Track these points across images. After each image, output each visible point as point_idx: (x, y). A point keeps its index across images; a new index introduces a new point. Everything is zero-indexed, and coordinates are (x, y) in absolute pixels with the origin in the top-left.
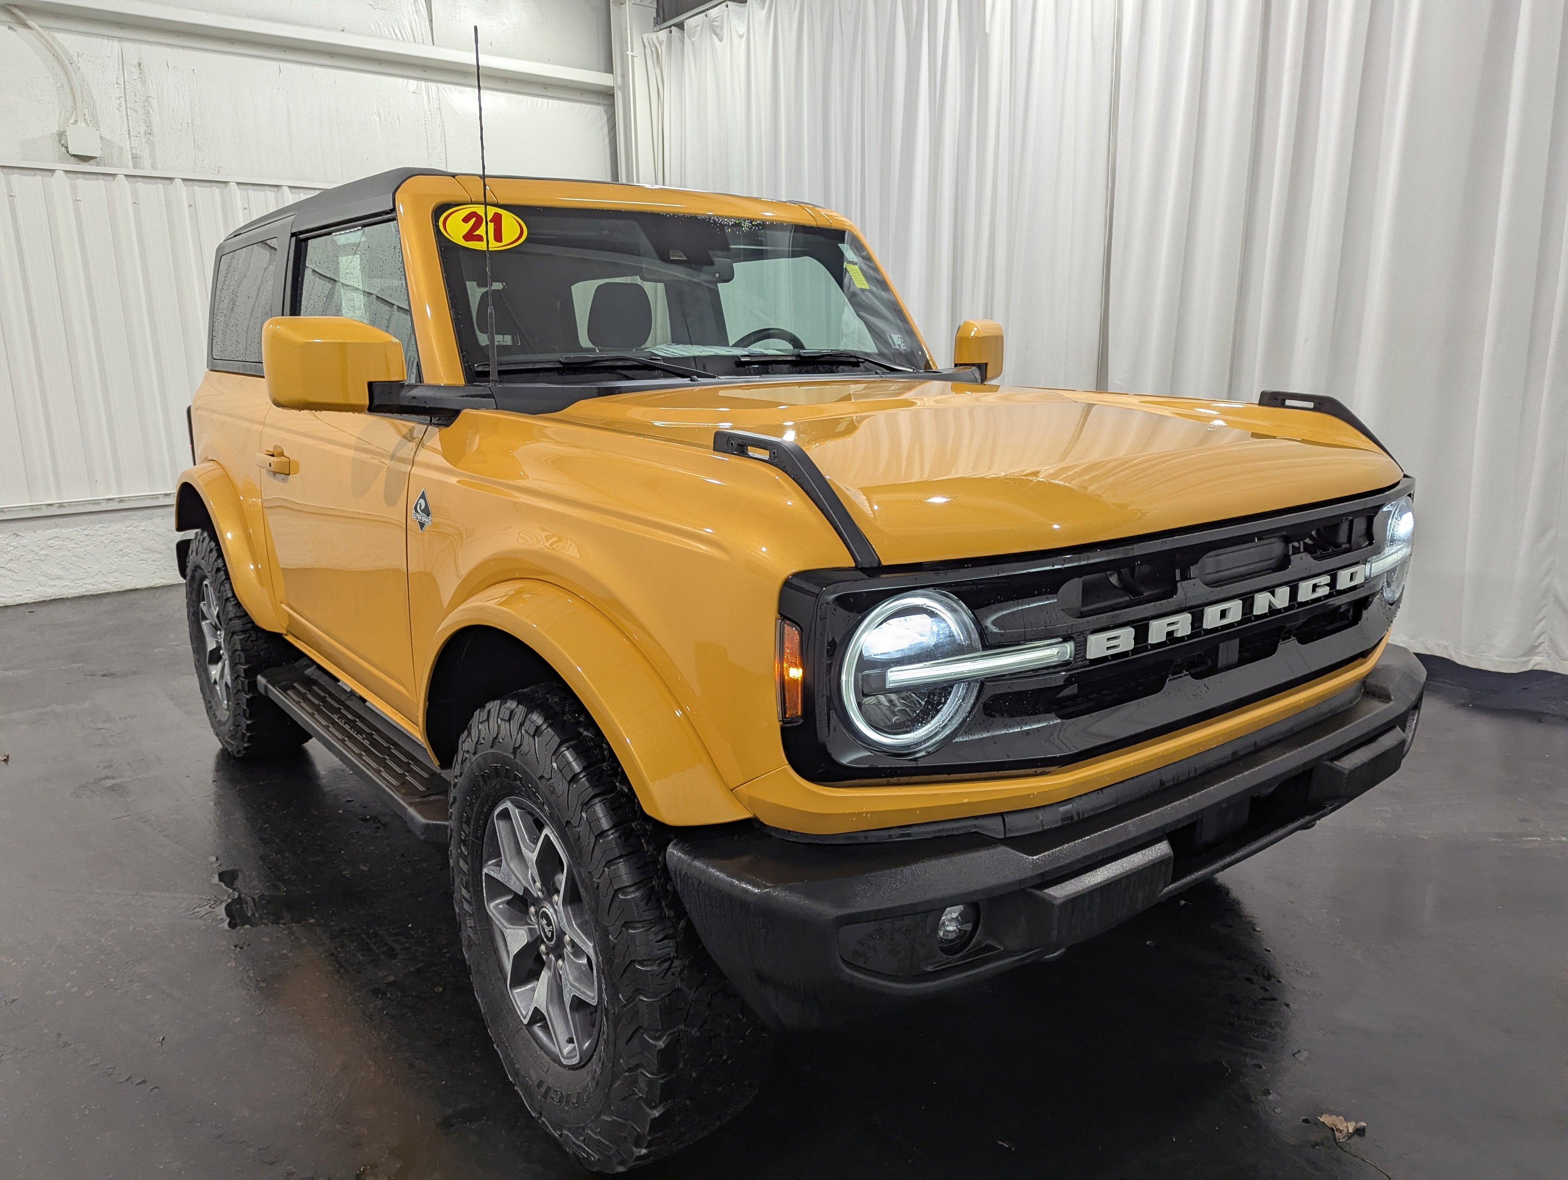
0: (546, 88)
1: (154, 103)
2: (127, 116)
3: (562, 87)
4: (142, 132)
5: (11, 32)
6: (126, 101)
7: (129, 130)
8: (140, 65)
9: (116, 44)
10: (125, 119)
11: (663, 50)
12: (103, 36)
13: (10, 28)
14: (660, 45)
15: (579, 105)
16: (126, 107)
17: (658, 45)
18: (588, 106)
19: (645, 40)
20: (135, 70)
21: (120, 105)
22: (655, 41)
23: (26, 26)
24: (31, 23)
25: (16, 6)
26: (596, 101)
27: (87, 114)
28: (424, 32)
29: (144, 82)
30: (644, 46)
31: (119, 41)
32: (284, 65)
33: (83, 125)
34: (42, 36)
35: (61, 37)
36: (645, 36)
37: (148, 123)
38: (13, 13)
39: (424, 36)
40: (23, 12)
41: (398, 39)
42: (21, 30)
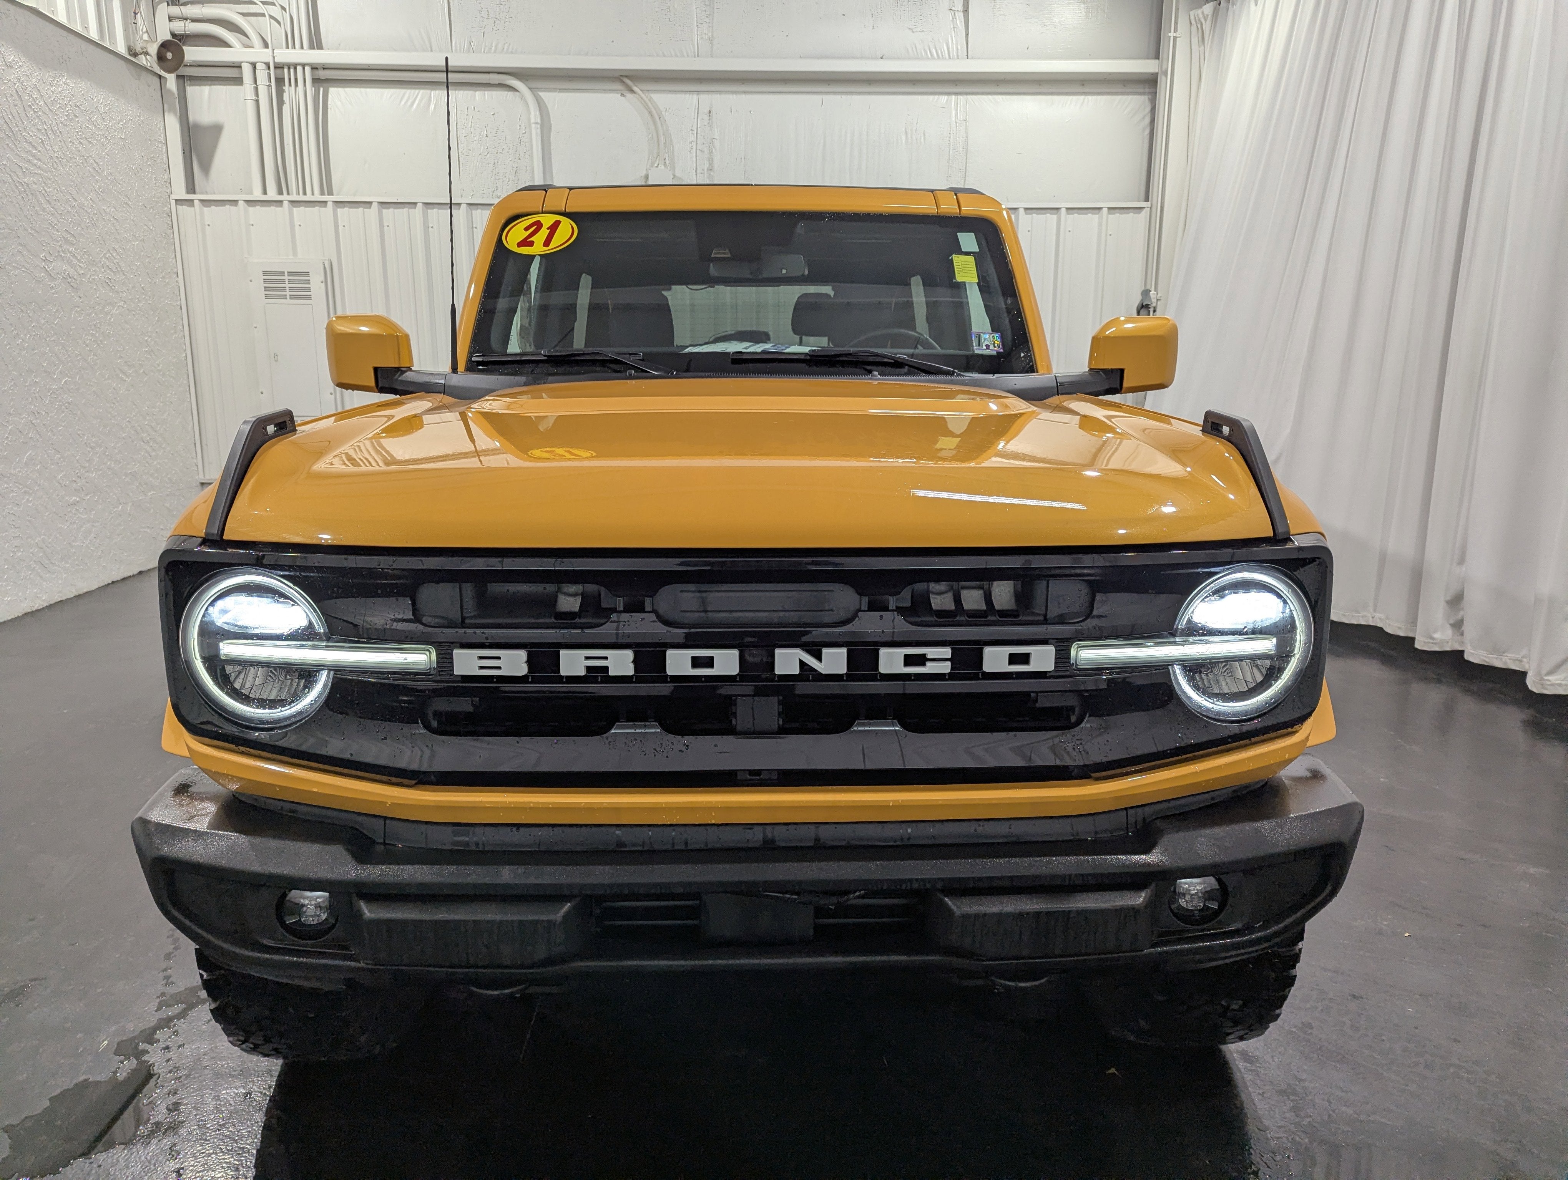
0: (1083, 85)
1: (717, 143)
2: (696, 156)
3: (1101, 81)
4: (706, 169)
5: (623, 98)
6: (697, 144)
7: (696, 169)
8: (710, 112)
9: (695, 96)
10: (694, 159)
11: (1207, 26)
12: (686, 92)
13: (622, 95)
14: (1206, 20)
15: (1119, 97)
16: (696, 150)
17: (1203, 20)
18: (1130, 97)
19: (1192, 18)
20: (706, 117)
21: (692, 148)
22: (1201, 16)
23: (632, 91)
24: (635, 89)
25: (626, 76)
26: (1141, 90)
27: (667, 158)
28: (959, 48)
29: (711, 126)
30: (1191, 23)
31: (698, 94)
32: (826, 98)
33: (663, 167)
34: (642, 98)
35: (655, 97)
36: (1192, 13)
37: (711, 161)
38: (624, 82)
39: (959, 51)
40: (631, 81)
41: (933, 57)
42: (629, 95)
